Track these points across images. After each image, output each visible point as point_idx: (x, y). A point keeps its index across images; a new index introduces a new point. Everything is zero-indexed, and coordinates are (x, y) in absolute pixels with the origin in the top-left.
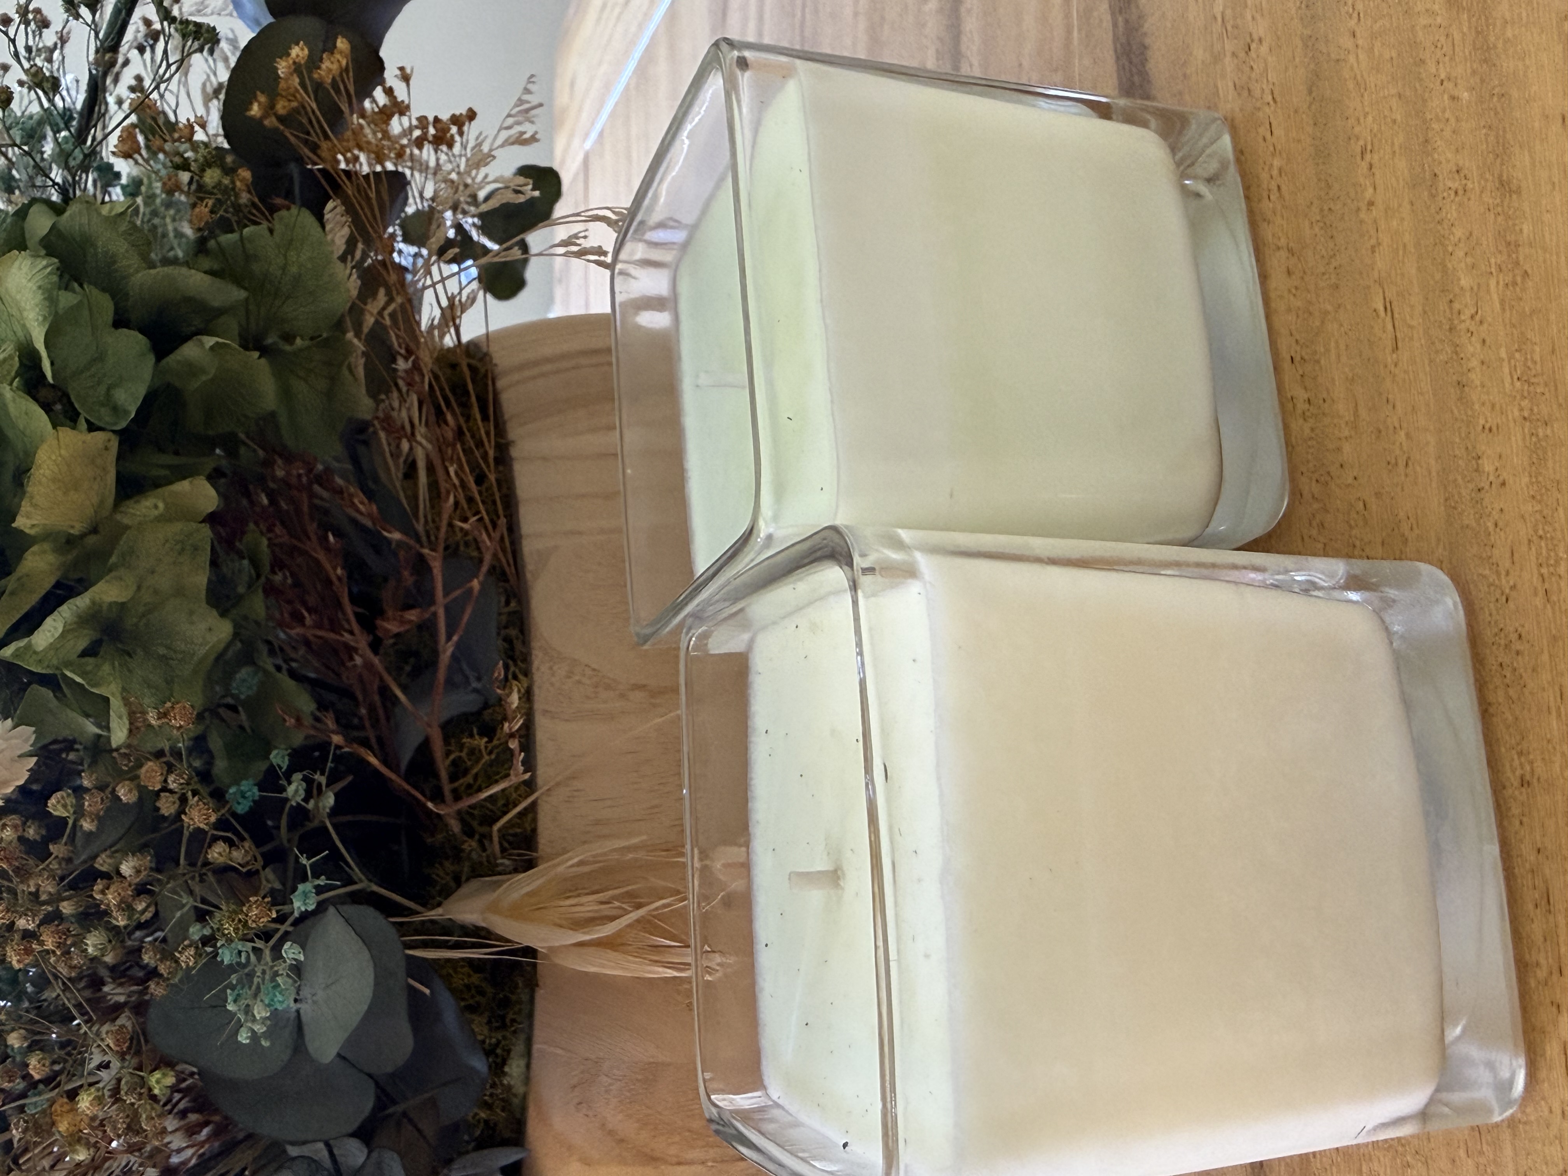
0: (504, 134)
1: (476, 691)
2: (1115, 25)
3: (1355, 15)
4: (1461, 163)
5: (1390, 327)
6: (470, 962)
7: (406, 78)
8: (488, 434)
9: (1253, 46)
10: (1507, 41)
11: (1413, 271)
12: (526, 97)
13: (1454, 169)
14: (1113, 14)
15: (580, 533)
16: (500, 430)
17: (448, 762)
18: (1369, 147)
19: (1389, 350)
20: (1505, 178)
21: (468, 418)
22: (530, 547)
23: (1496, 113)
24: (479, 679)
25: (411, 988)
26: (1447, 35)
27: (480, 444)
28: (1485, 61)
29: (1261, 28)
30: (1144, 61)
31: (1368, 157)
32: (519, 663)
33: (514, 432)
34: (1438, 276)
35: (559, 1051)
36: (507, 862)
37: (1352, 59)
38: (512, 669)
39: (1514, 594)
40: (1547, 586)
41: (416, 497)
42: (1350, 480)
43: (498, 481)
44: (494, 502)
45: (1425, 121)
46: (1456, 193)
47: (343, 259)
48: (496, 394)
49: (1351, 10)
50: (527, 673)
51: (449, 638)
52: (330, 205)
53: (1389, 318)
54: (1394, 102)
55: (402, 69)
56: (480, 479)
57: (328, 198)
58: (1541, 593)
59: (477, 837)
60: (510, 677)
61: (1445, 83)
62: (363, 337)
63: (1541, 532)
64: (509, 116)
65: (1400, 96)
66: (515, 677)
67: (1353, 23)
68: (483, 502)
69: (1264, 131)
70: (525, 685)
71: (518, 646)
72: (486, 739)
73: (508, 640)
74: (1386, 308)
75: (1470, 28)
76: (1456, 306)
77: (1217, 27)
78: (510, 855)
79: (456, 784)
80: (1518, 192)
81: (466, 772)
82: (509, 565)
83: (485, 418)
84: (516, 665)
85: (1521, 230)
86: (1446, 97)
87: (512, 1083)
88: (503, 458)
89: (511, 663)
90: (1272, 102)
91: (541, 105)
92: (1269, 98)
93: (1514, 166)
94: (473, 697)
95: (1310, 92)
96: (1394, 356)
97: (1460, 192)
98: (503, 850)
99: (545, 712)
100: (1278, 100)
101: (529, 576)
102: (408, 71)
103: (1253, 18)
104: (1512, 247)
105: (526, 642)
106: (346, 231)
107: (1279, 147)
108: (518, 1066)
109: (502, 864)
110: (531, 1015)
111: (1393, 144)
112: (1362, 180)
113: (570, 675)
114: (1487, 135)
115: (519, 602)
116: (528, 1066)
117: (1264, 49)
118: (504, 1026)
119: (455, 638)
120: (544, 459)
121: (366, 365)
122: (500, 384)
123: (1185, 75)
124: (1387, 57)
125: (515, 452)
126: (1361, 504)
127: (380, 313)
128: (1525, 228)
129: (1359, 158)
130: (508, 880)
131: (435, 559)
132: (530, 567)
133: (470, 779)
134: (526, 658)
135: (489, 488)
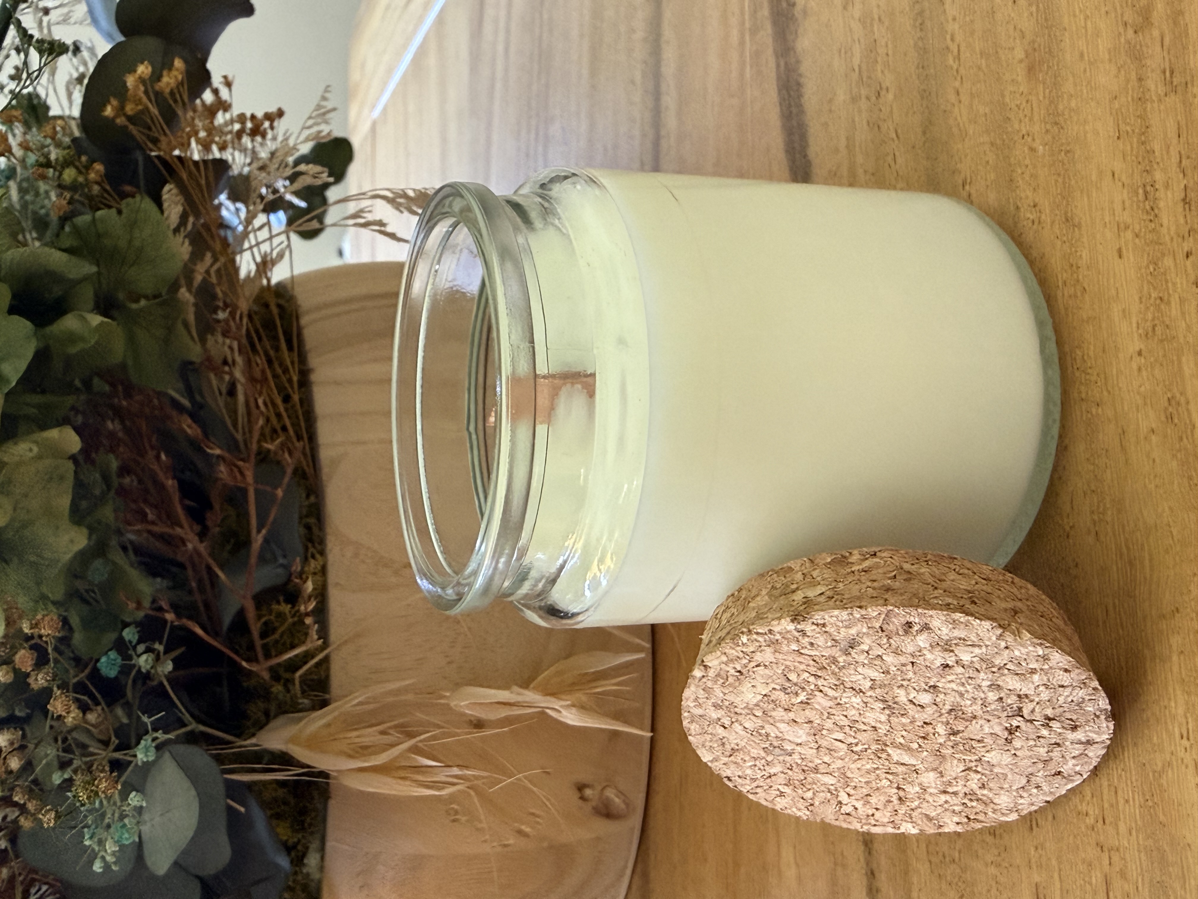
0: (306, 133)
1: (282, 565)
2: (778, 66)
3: (959, 78)
4: (1037, 200)
6: (277, 782)
7: (228, 84)
8: (292, 363)
9: (883, 93)
10: (1071, 110)
12: (324, 103)
13: (1032, 204)
14: (777, 57)
15: (364, 443)
16: (302, 358)
17: (259, 625)
18: (968, 181)
20: (1069, 215)
21: (277, 349)
22: (325, 454)
23: (1063, 164)
24: (285, 556)
25: (230, 808)
26: (1027, 101)
27: (286, 371)
28: (1056, 123)
29: (888, 80)
30: (800, 96)
31: (967, 187)
32: (316, 545)
33: (313, 361)
35: (347, 847)
36: (306, 701)
37: (956, 110)
38: (311, 550)
39: (1072, 533)
40: (1097, 528)
41: (235, 412)
43: (301, 401)
44: (297, 417)
45: (1010, 165)
46: (1033, 222)
47: (176, 230)
48: (299, 330)
49: (955, 73)
50: (322, 553)
51: (259, 531)
52: (167, 188)
54: (987, 148)
55: (225, 77)
56: (287, 399)
57: (165, 182)
58: (1093, 533)
59: (282, 681)
60: (309, 555)
61: (1026, 137)
62: (194, 290)
63: (1093, 488)
64: (310, 118)
65: (992, 144)
66: (313, 557)
67: (957, 84)
68: (289, 417)
69: (890, 159)
70: (321, 563)
71: (315, 530)
72: (289, 606)
73: (308, 527)
75: (1044, 97)
77: (855, 76)
78: (309, 695)
79: (265, 641)
80: (1079, 226)
81: (274, 630)
82: (308, 466)
83: (290, 348)
84: (314, 547)
85: (1081, 256)
86: (1026, 149)
87: (310, 871)
88: (305, 383)
89: (310, 545)
90: (895, 138)
91: (334, 109)
92: (894, 136)
93: (1076, 207)
94: (280, 571)
95: (924, 133)
97: (1036, 223)
98: (303, 692)
99: (337, 584)
100: (901, 136)
101: (324, 478)
102: (230, 78)
103: (882, 72)
104: (1074, 268)
105: (322, 529)
106: (179, 209)
107: (901, 173)
108: (315, 859)
109: (302, 703)
110: (324, 820)
111: (986, 180)
113: (356, 555)
114: (1056, 181)
115: (317, 497)
116: (322, 858)
117: (890, 96)
118: (303, 829)
119: (264, 531)
120: (337, 383)
121: (196, 313)
122: (303, 321)
123: (830, 111)
124: (983, 112)
125: (313, 377)
127: (208, 272)
128: (1084, 255)
129: (961, 188)
130: (306, 717)
131: (248, 469)
132: (325, 470)
133: (276, 636)
134: (322, 542)
135: (293, 406)
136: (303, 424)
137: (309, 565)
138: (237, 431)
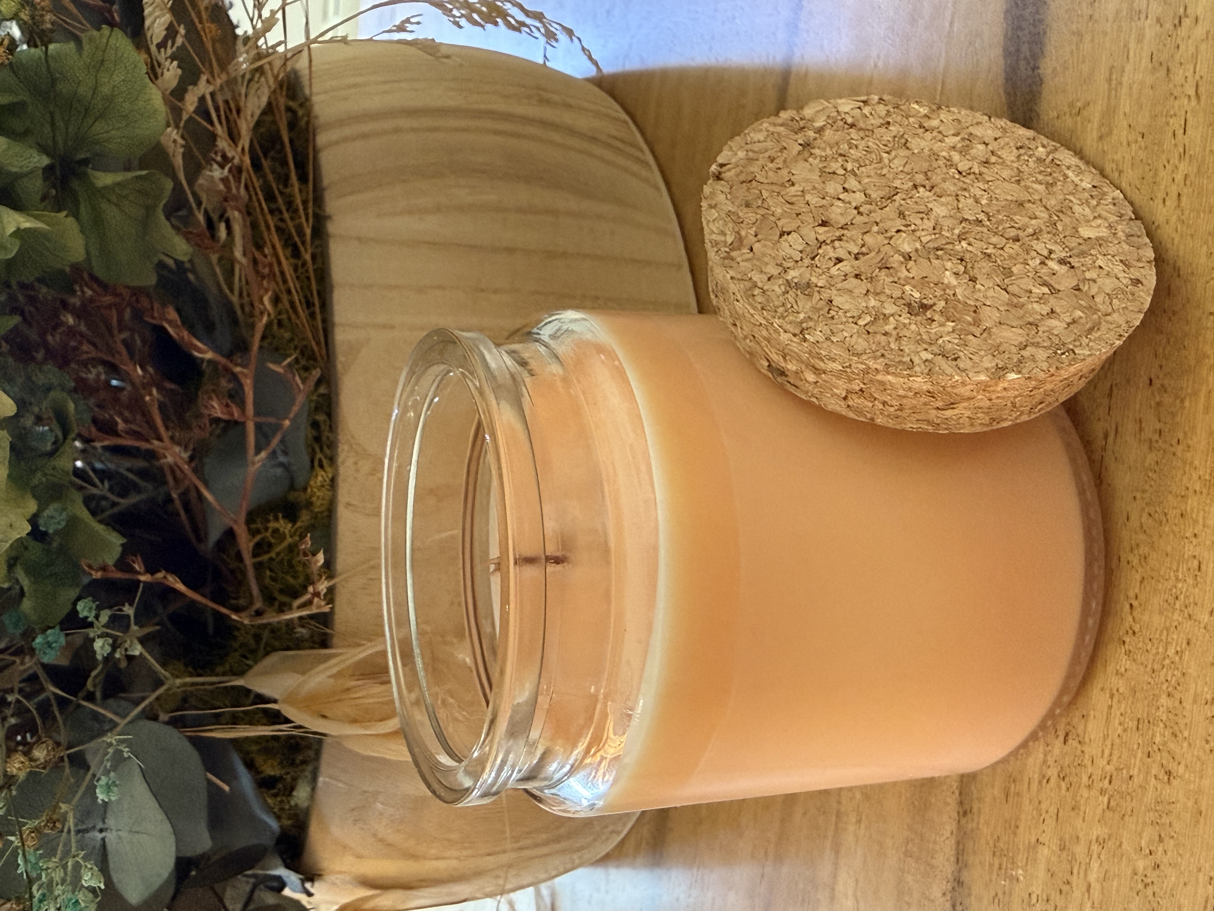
1: (282, 465)
8: (305, 202)
15: (392, 327)
16: (318, 200)
17: (251, 543)
21: (285, 180)
22: (342, 336)
24: (285, 453)
32: (325, 448)
33: (332, 204)
35: (342, 785)
36: (304, 631)
38: (319, 455)
43: (314, 257)
44: (308, 278)
48: (316, 152)
50: (332, 460)
51: (257, 454)
56: (296, 254)
59: (277, 604)
60: (316, 463)
66: (321, 466)
70: (330, 476)
71: (324, 428)
72: (289, 523)
73: (315, 425)
79: (259, 559)
81: (270, 546)
82: (318, 343)
83: (303, 178)
84: (321, 450)
88: (320, 235)
89: (317, 448)
94: (279, 471)
99: (348, 504)
101: (339, 367)
105: (332, 428)
106: (166, 16)
115: (329, 384)
118: (294, 764)
119: (264, 454)
120: (359, 239)
123: (1091, 17)
125: (332, 228)
131: (246, 376)
132: (341, 359)
133: (273, 555)
134: (332, 445)
135: (304, 264)
136: (314, 286)
137: (317, 476)
138: (232, 290)
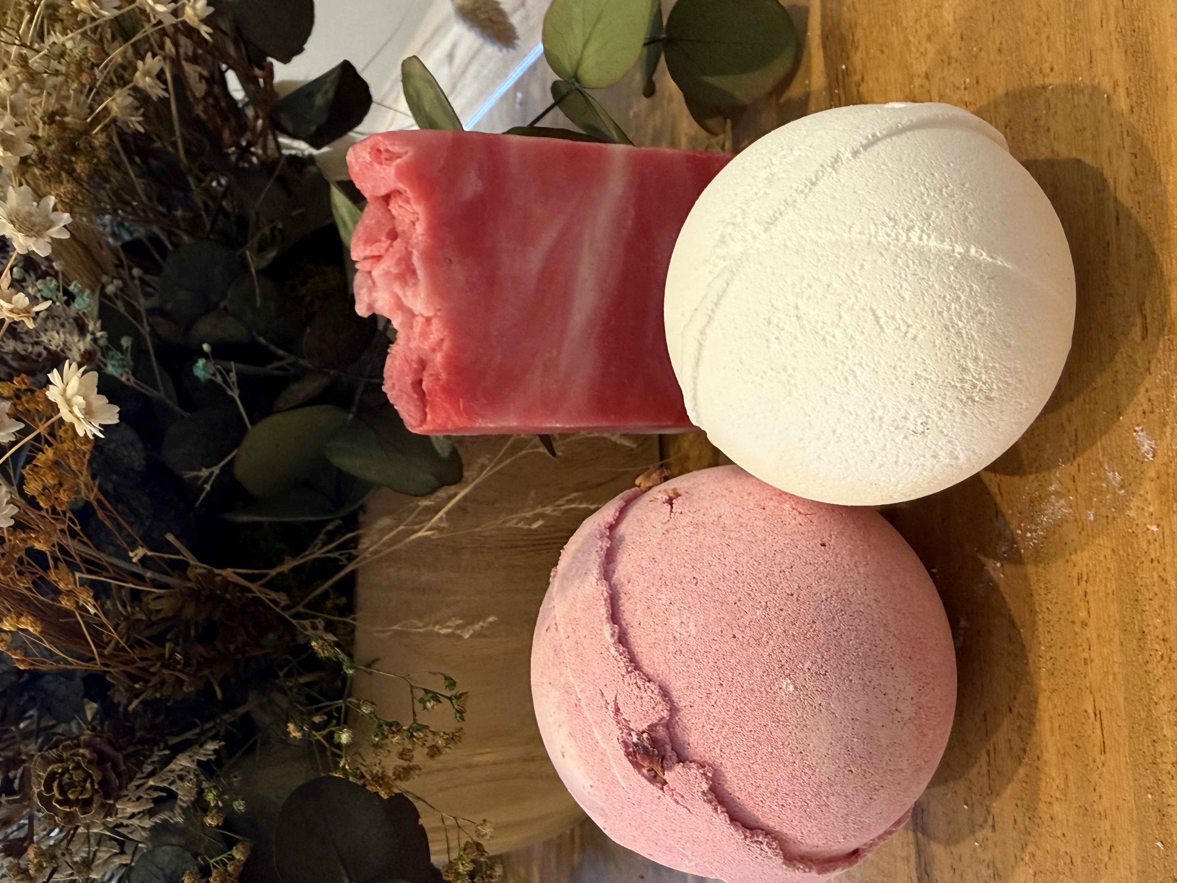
5: (1098, 731)
11: (1121, 700)
18: (1085, 578)
19: (1097, 749)
34: (1143, 715)
42: (1059, 834)
45: (1136, 584)
53: (1098, 724)
54: (1108, 552)
65: (1113, 550)
74: (1095, 715)
76: (1159, 748)
96: (1102, 757)
111: (1106, 586)
112: (1077, 600)
124: (1104, 514)
126: (1069, 858)
